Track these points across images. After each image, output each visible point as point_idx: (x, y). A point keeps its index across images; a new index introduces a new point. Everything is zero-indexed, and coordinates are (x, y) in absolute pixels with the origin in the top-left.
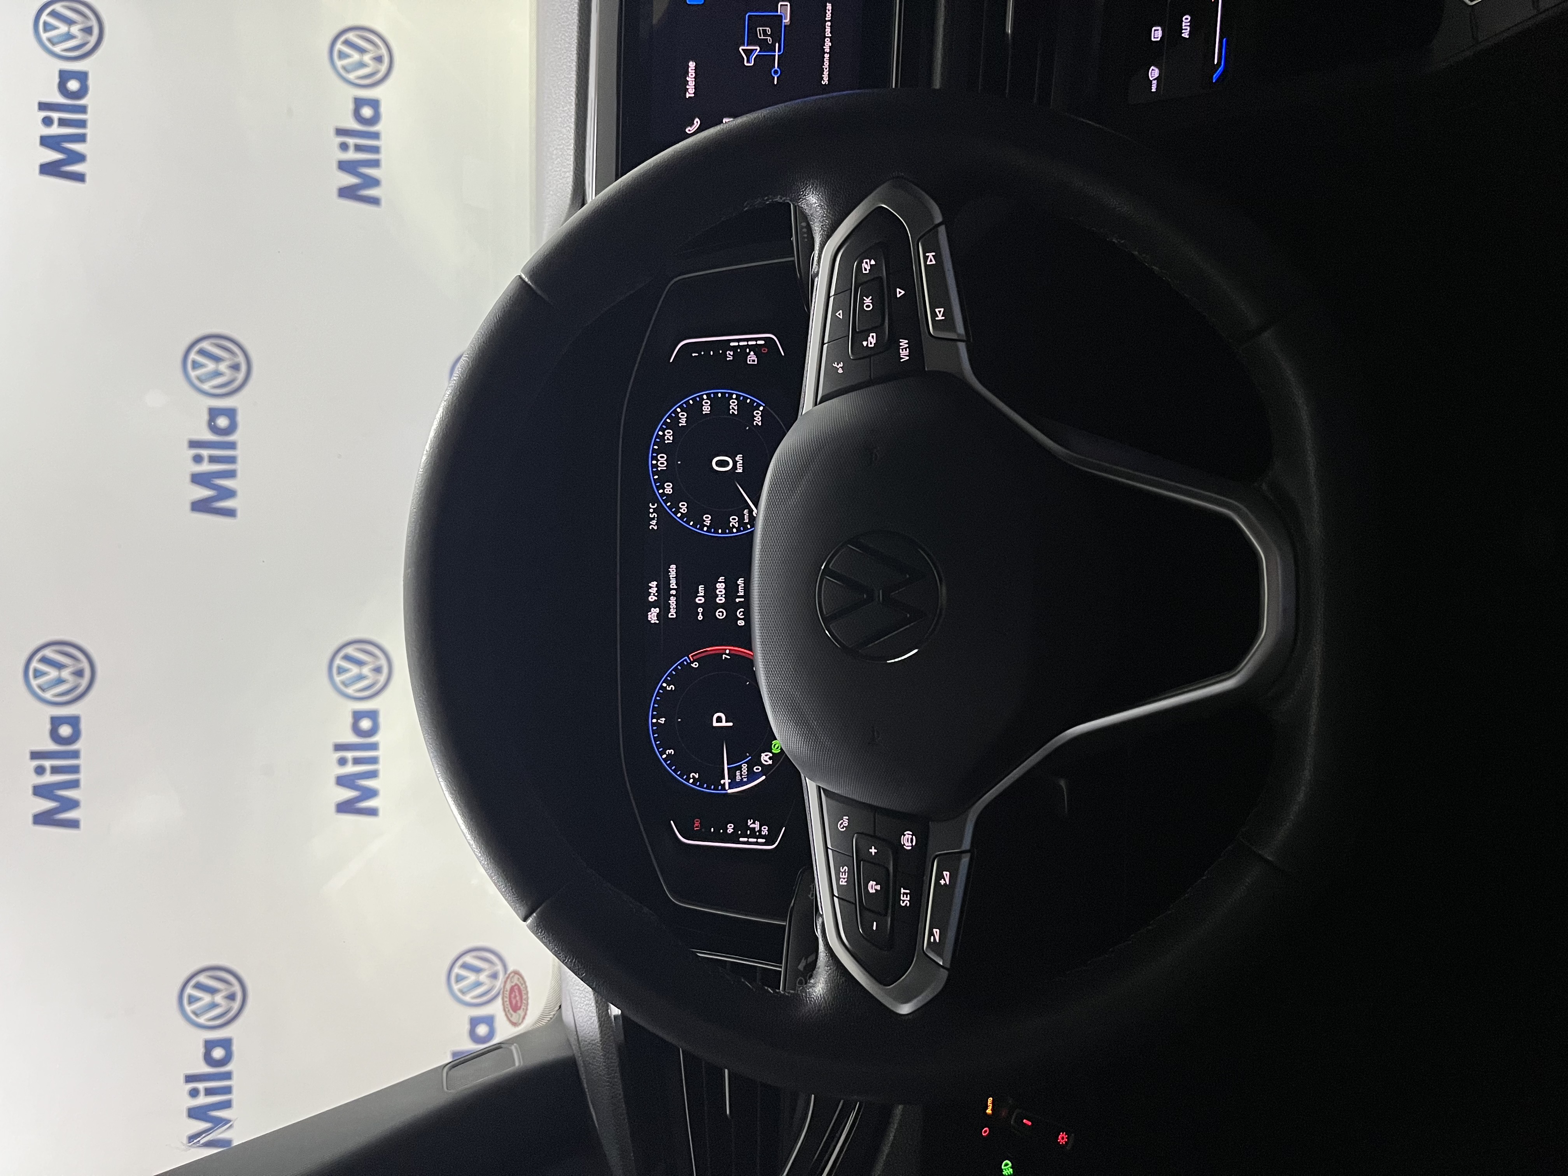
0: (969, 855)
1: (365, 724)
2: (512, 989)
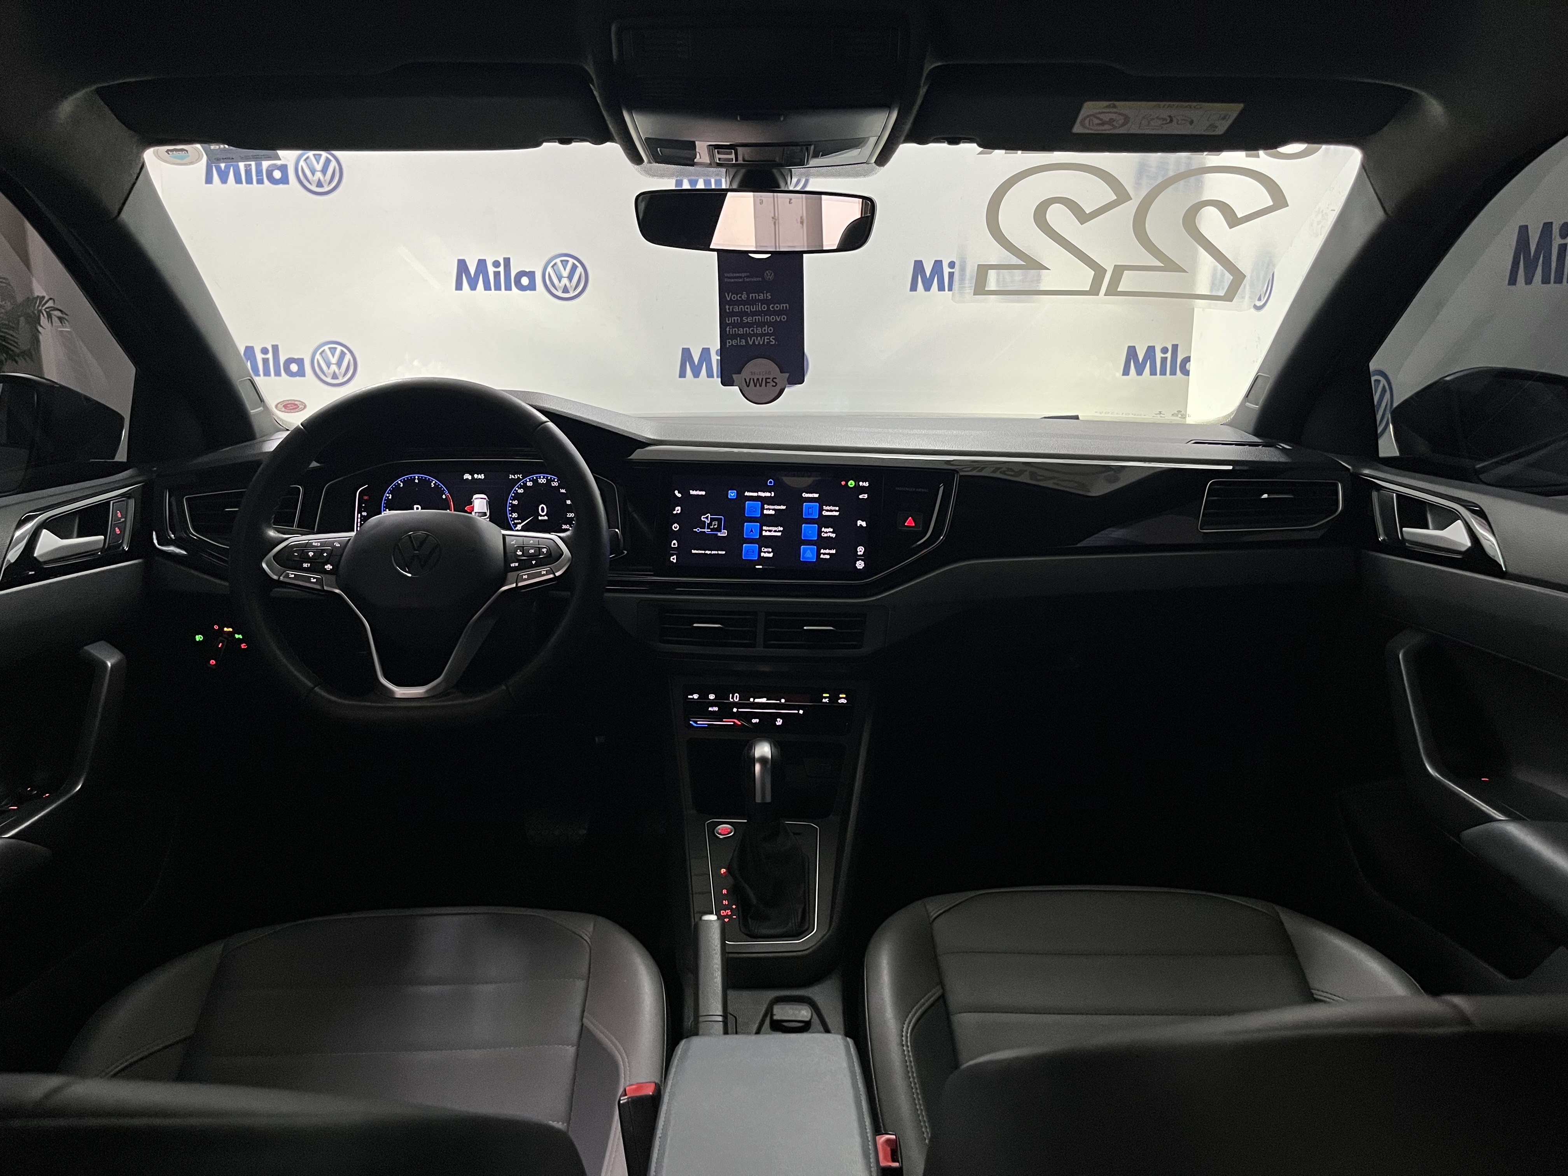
0: (322, 589)
1: (525, 281)
2: (296, 405)
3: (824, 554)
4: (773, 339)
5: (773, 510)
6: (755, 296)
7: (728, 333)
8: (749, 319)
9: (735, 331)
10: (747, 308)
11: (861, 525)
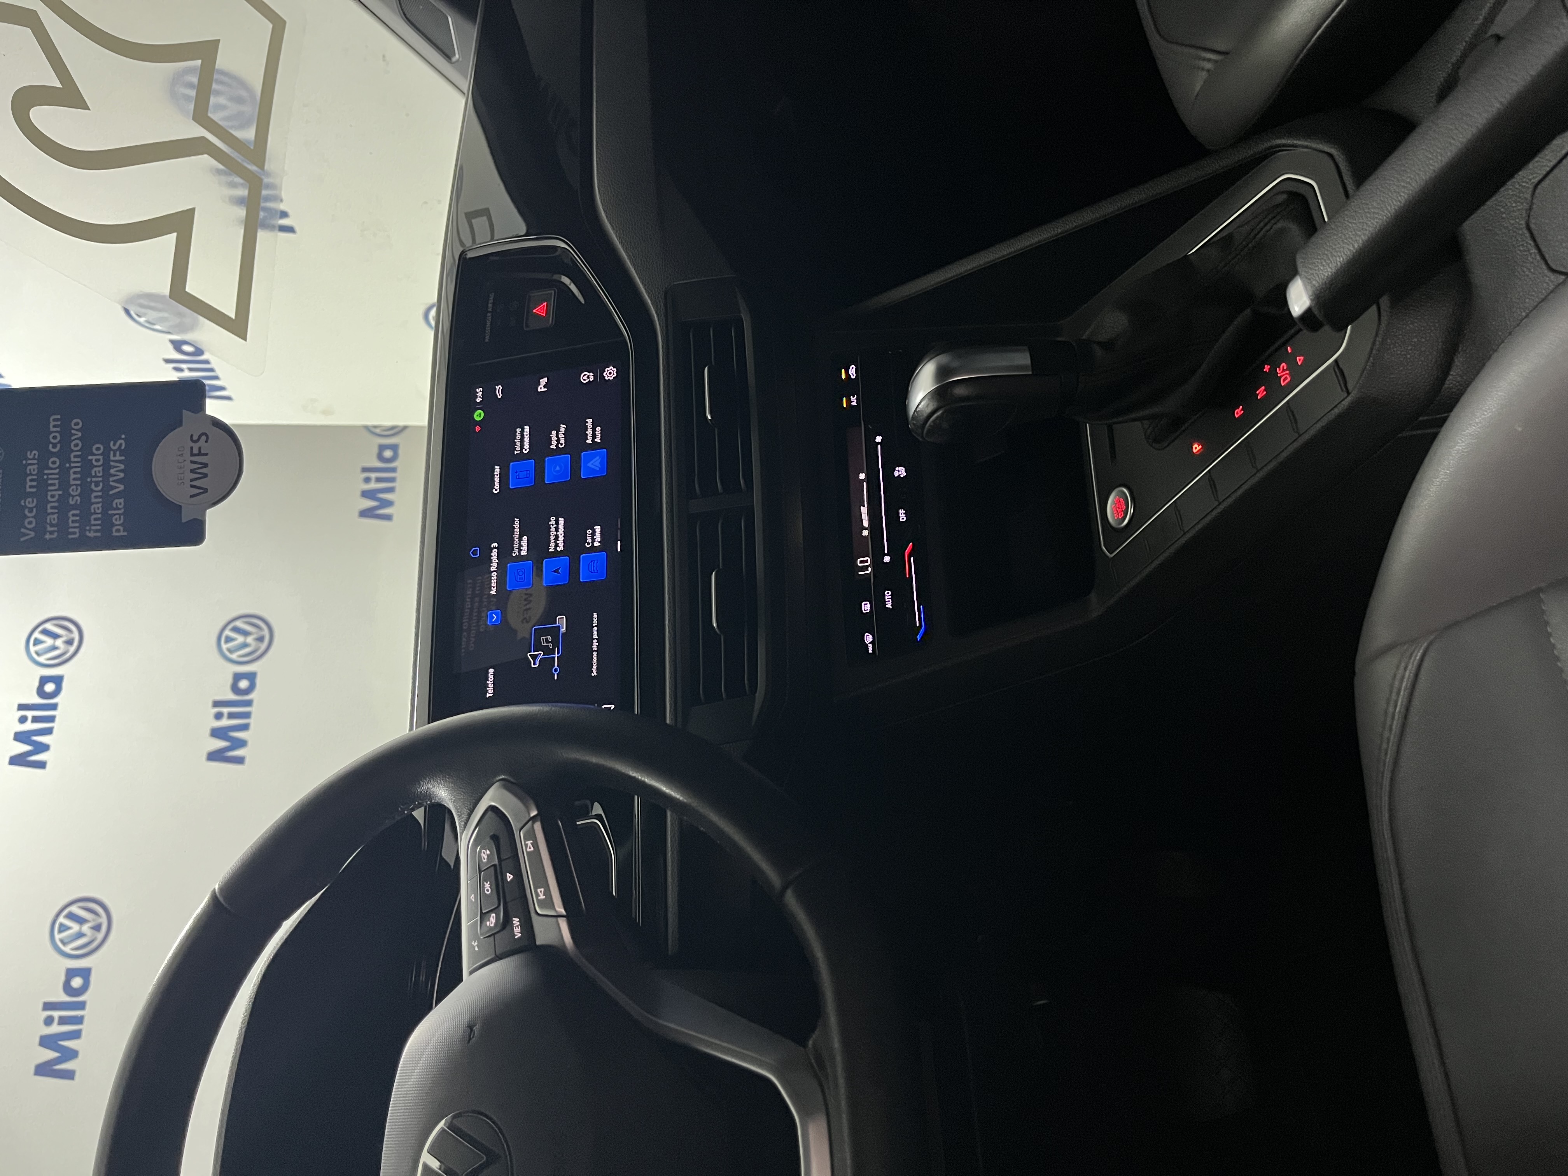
3: (594, 436)
4: (114, 445)
5: (520, 539)
6: (31, 480)
7: (99, 534)
8: (75, 491)
9: (95, 519)
10: (53, 496)
11: (545, 387)
